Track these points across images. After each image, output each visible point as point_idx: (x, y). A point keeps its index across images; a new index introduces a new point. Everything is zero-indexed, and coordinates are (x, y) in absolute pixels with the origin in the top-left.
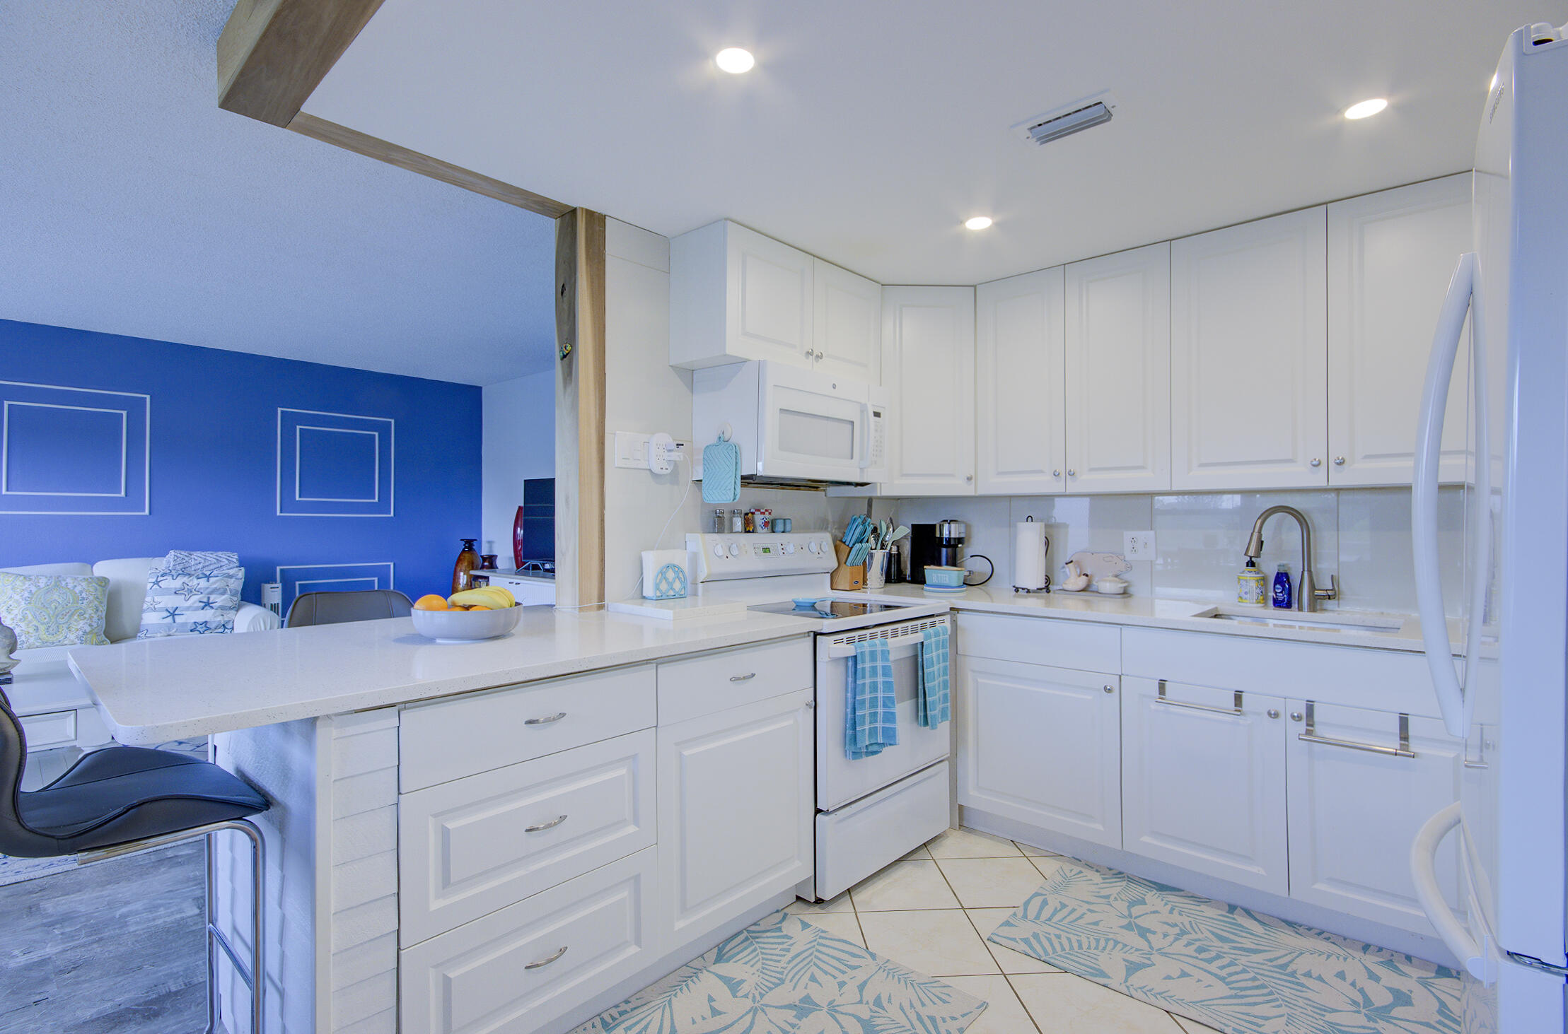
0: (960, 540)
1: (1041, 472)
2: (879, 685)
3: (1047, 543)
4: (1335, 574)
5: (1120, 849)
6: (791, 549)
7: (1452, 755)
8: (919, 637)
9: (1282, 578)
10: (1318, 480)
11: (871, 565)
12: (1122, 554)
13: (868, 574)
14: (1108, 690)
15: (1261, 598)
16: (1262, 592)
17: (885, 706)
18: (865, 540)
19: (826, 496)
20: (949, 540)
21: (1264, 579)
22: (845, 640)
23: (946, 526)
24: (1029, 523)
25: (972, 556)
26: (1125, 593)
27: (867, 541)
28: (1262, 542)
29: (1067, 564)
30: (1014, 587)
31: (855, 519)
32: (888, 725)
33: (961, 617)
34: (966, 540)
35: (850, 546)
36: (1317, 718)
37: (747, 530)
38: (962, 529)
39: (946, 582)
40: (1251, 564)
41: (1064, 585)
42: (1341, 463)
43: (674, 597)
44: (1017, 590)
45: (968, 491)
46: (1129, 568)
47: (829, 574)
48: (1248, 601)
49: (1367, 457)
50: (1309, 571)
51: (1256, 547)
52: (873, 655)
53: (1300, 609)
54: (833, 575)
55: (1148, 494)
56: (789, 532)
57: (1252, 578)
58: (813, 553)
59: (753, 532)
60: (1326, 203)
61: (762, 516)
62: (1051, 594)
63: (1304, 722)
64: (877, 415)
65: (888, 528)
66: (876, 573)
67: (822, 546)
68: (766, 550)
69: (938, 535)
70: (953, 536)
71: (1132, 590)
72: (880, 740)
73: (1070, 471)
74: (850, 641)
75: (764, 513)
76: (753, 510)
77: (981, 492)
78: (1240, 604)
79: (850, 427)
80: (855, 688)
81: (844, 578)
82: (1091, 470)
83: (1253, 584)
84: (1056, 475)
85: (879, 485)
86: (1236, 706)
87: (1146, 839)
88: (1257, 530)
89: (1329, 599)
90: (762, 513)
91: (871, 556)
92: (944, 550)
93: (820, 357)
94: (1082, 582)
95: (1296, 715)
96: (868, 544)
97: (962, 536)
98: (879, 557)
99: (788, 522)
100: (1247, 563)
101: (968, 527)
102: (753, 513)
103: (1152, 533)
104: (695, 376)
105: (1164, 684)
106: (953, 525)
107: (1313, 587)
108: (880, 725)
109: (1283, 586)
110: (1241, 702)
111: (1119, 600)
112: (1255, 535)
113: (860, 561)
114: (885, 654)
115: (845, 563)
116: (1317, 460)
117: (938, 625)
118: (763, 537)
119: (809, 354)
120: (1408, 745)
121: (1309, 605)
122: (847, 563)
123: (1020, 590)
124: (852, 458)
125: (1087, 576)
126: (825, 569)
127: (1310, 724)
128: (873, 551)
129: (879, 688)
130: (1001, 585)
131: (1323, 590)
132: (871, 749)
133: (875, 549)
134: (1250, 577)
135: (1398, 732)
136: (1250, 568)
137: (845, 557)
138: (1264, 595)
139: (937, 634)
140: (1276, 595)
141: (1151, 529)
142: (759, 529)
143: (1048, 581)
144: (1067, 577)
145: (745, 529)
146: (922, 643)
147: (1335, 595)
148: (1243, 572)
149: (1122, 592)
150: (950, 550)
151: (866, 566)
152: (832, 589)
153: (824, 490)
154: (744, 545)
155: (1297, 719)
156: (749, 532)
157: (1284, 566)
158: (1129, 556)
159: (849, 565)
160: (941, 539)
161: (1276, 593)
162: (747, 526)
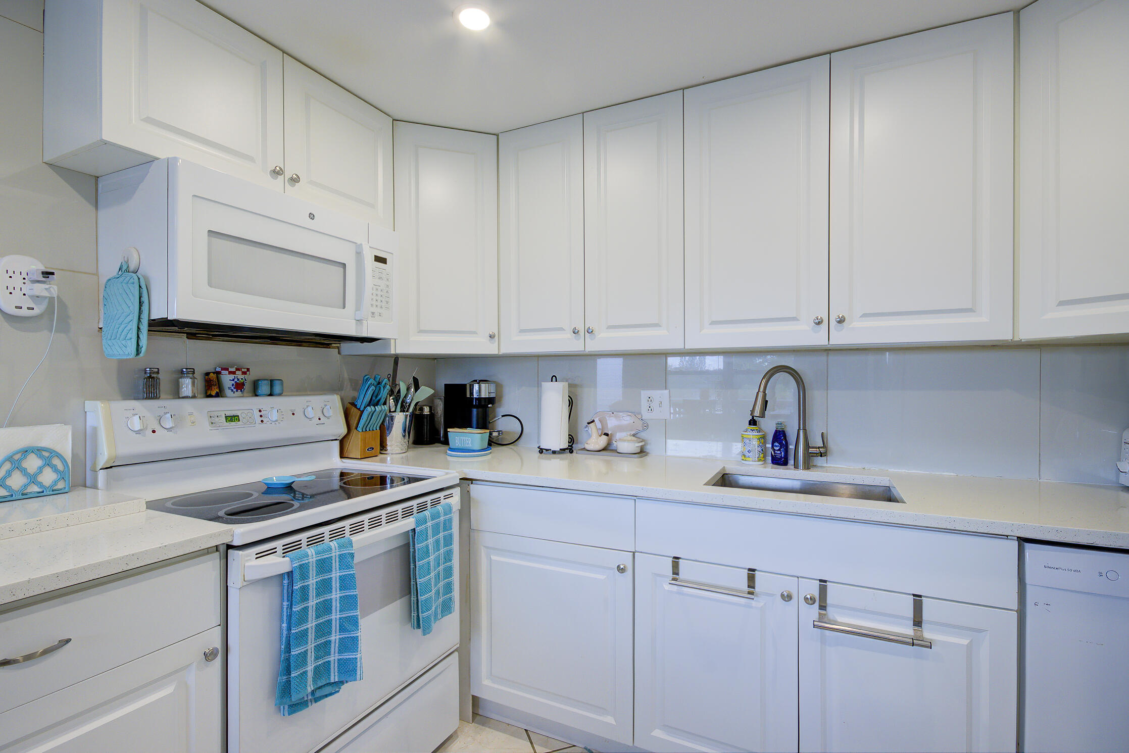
0: (491, 400)
1: (561, 329)
2: (334, 604)
3: (571, 403)
4: (825, 432)
5: (632, 745)
6: (274, 416)
7: (965, 642)
8: (408, 523)
9: (780, 436)
10: (819, 339)
11: (390, 428)
12: (640, 413)
13: (388, 438)
14: (621, 570)
15: (762, 456)
16: (762, 450)
17: (342, 629)
18: (382, 401)
19: (339, 353)
20: (479, 399)
21: (764, 437)
22: (280, 550)
23: (476, 387)
24: (554, 383)
25: (502, 416)
26: (642, 452)
27: (385, 404)
28: (767, 402)
29: (588, 423)
30: (539, 448)
31: (367, 379)
32: (346, 656)
33: (474, 489)
34: (497, 400)
35: (361, 409)
36: (830, 600)
37: (209, 393)
38: (492, 388)
39: (469, 445)
40: (753, 422)
41: (586, 445)
42: (841, 321)
43: (40, 495)
44: (541, 451)
45: (490, 349)
46: (646, 426)
47: (337, 443)
48: (751, 459)
49: (865, 315)
50: (805, 429)
51: (761, 409)
52: (324, 566)
53: (796, 467)
54: (342, 442)
55: (664, 354)
56: (280, 395)
57: (754, 437)
58: (310, 419)
59: (218, 395)
60: (830, 53)
61: (232, 377)
62: (574, 454)
63: (817, 605)
64: (380, 260)
65: (408, 389)
66: (396, 437)
67: (324, 411)
68: (232, 418)
69: (468, 396)
70: (483, 396)
71: (648, 448)
72: (334, 677)
73: (589, 328)
74: (287, 549)
75: (234, 373)
76: (218, 369)
77: (506, 349)
78: (743, 461)
79: (342, 270)
80: (290, 615)
81: (356, 444)
82: (609, 327)
83: (755, 443)
84: (575, 332)
85: (392, 341)
86: (749, 587)
87: (658, 733)
88: (762, 390)
89: (821, 456)
90: (230, 373)
91: (392, 418)
92: (475, 411)
93: (295, 180)
94: (602, 441)
95: (809, 597)
96: (386, 407)
97: (492, 395)
98: (400, 419)
99: (277, 384)
100: (750, 422)
101: (499, 386)
102: (218, 373)
103: (667, 391)
104: (100, 186)
105: (678, 562)
106: (483, 385)
107: (807, 446)
108: (333, 658)
109: (780, 443)
110: (754, 582)
111: (636, 460)
112: (761, 394)
113: (376, 422)
114: (346, 560)
115: (356, 428)
116: (819, 317)
117: (443, 501)
118: (232, 403)
119: (277, 173)
120: (922, 631)
121: (804, 463)
122: (358, 429)
123: (544, 451)
124: (344, 307)
125: (607, 435)
126: (335, 436)
127: (823, 607)
128: (393, 414)
129: (334, 608)
130: (528, 445)
131: (816, 448)
132: (318, 694)
133: (395, 411)
134: (753, 436)
135: (912, 616)
136: (753, 427)
137: (356, 422)
138: (764, 451)
139: (434, 516)
140: (775, 453)
141: (666, 389)
142: (228, 392)
143: (572, 440)
144: (590, 436)
145: (206, 393)
146: (414, 529)
147: (826, 452)
148: (746, 431)
149: (639, 451)
150: (480, 410)
151: (384, 430)
152: (341, 457)
153: (338, 348)
154: (191, 414)
155: (810, 602)
156: (210, 396)
157: (781, 424)
158: (646, 415)
159: (360, 431)
160: (471, 399)
161: (774, 450)
162: (208, 389)
